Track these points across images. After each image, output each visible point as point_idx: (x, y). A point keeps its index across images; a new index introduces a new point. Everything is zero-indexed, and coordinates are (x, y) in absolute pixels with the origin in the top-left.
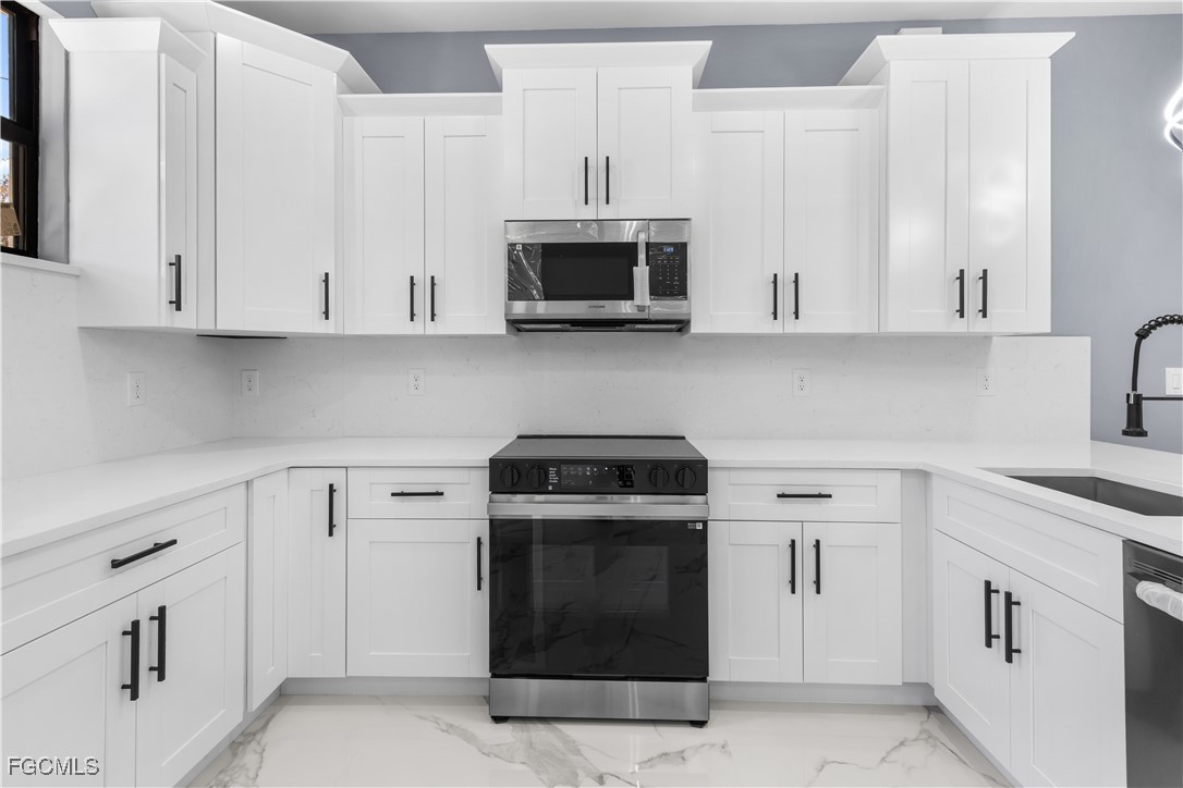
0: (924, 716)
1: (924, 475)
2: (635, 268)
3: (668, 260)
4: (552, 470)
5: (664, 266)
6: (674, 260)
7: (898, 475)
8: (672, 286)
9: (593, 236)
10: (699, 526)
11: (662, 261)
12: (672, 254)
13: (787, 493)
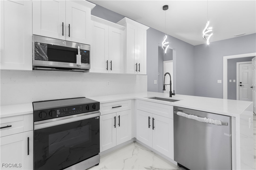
0: (134, 144)
1: (134, 100)
2: (77, 55)
3: (85, 54)
4: (58, 111)
5: (84, 56)
6: (86, 54)
7: (131, 100)
8: (86, 61)
9: (65, 45)
10: (98, 118)
11: (84, 54)
12: (86, 53)
13: (114, 107)
